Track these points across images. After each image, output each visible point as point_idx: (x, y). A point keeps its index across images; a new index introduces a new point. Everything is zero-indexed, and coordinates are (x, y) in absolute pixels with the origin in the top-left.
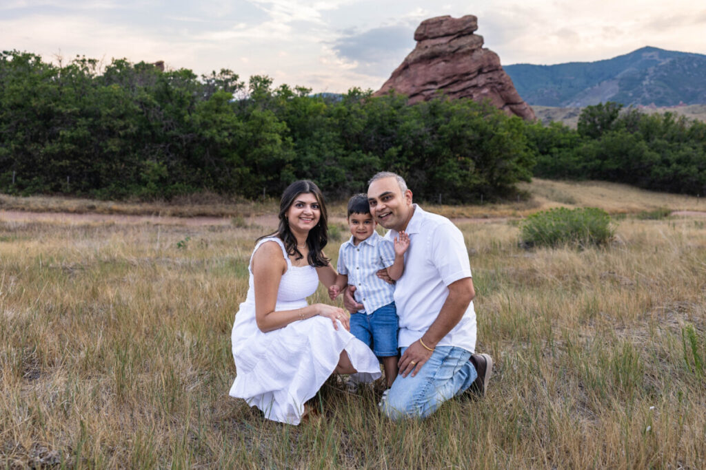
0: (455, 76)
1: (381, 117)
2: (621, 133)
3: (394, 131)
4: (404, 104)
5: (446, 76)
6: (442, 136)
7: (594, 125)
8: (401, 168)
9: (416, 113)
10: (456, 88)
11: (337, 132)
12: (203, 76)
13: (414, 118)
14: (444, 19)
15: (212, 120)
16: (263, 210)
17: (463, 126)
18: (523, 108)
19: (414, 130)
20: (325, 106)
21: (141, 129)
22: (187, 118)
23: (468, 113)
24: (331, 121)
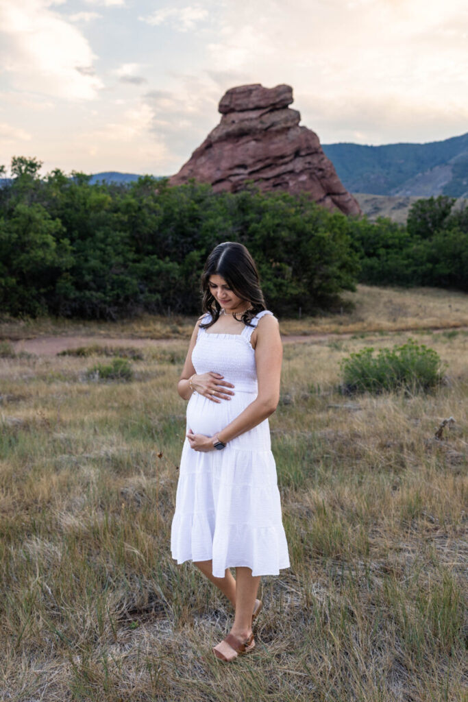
0: (267, 158)
1: (180, 213)
2: (454, 233)
3: (196, 230)
4: (206, 197)
5: (258, 158)
6: (253, 238)
7: (425, 222)
9: (222, 207)
10: (270, 173)
11: (125, 231)
13: (220, 215)
14: (254, 88)
16: (35, 331)
17: (278, 225)
18: (347, 199)
19: (220, 230)
20: (110, 199)
23: (283, 209)
24: (118, 217)
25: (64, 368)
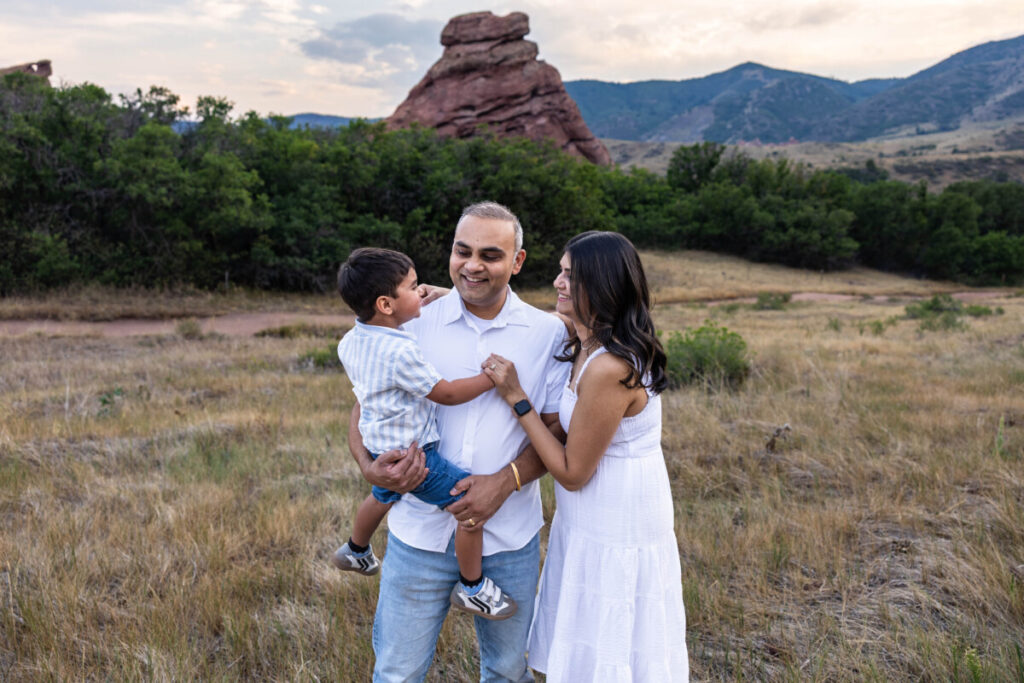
0: (499, 98)
1: (400, 163)
2: (725, 186)
3: (419, 183)
4: (430, 144)
5: (487, 98)
6: (489, 193)
7: (689, 173)
8: (431, 238)
9: (450, 156)
10: (501, 116)
11: (335, 185)
12: (121, 96)
13: (449, 165)
14: (482, 16)
15: (139, 167)
16: (225, 306)
17: (519, 177)
18: (594, 146)
19: (449, 183)
20: (316, 146)
21: (20, 180)
22: (98, 164)
23: (524, 158)
24: (326, 168)
25: (268, 353)
